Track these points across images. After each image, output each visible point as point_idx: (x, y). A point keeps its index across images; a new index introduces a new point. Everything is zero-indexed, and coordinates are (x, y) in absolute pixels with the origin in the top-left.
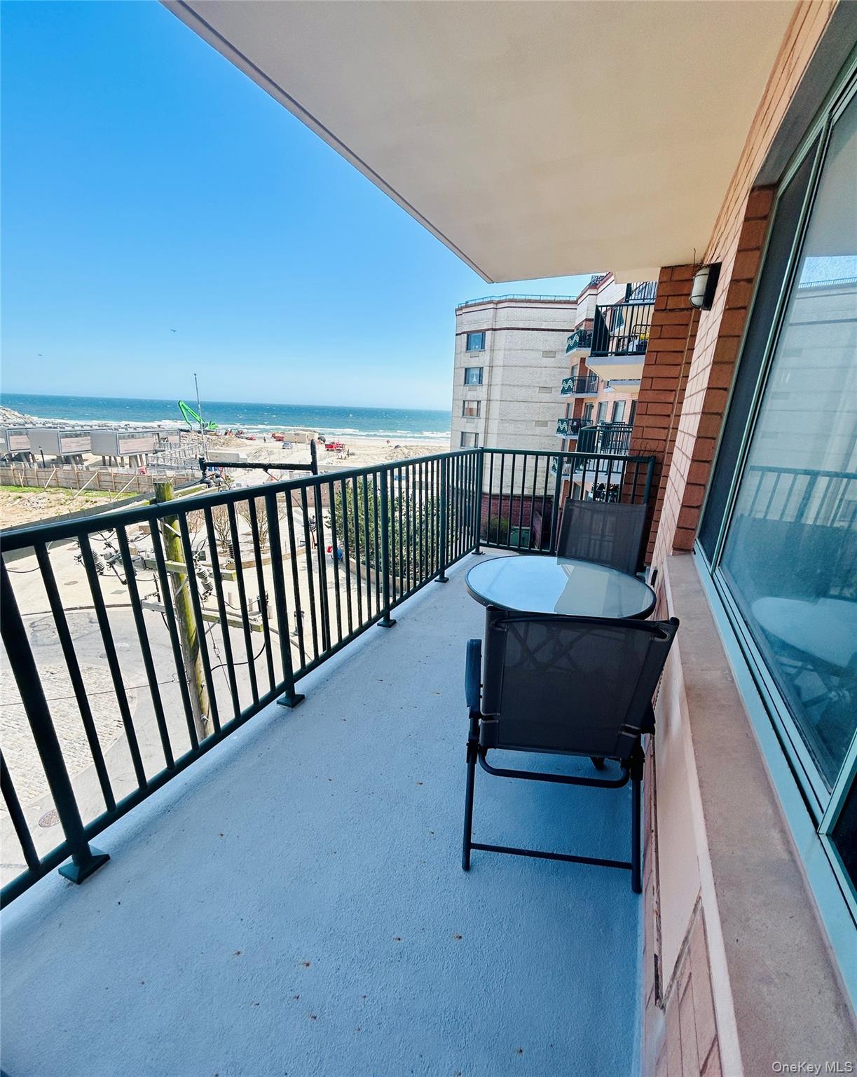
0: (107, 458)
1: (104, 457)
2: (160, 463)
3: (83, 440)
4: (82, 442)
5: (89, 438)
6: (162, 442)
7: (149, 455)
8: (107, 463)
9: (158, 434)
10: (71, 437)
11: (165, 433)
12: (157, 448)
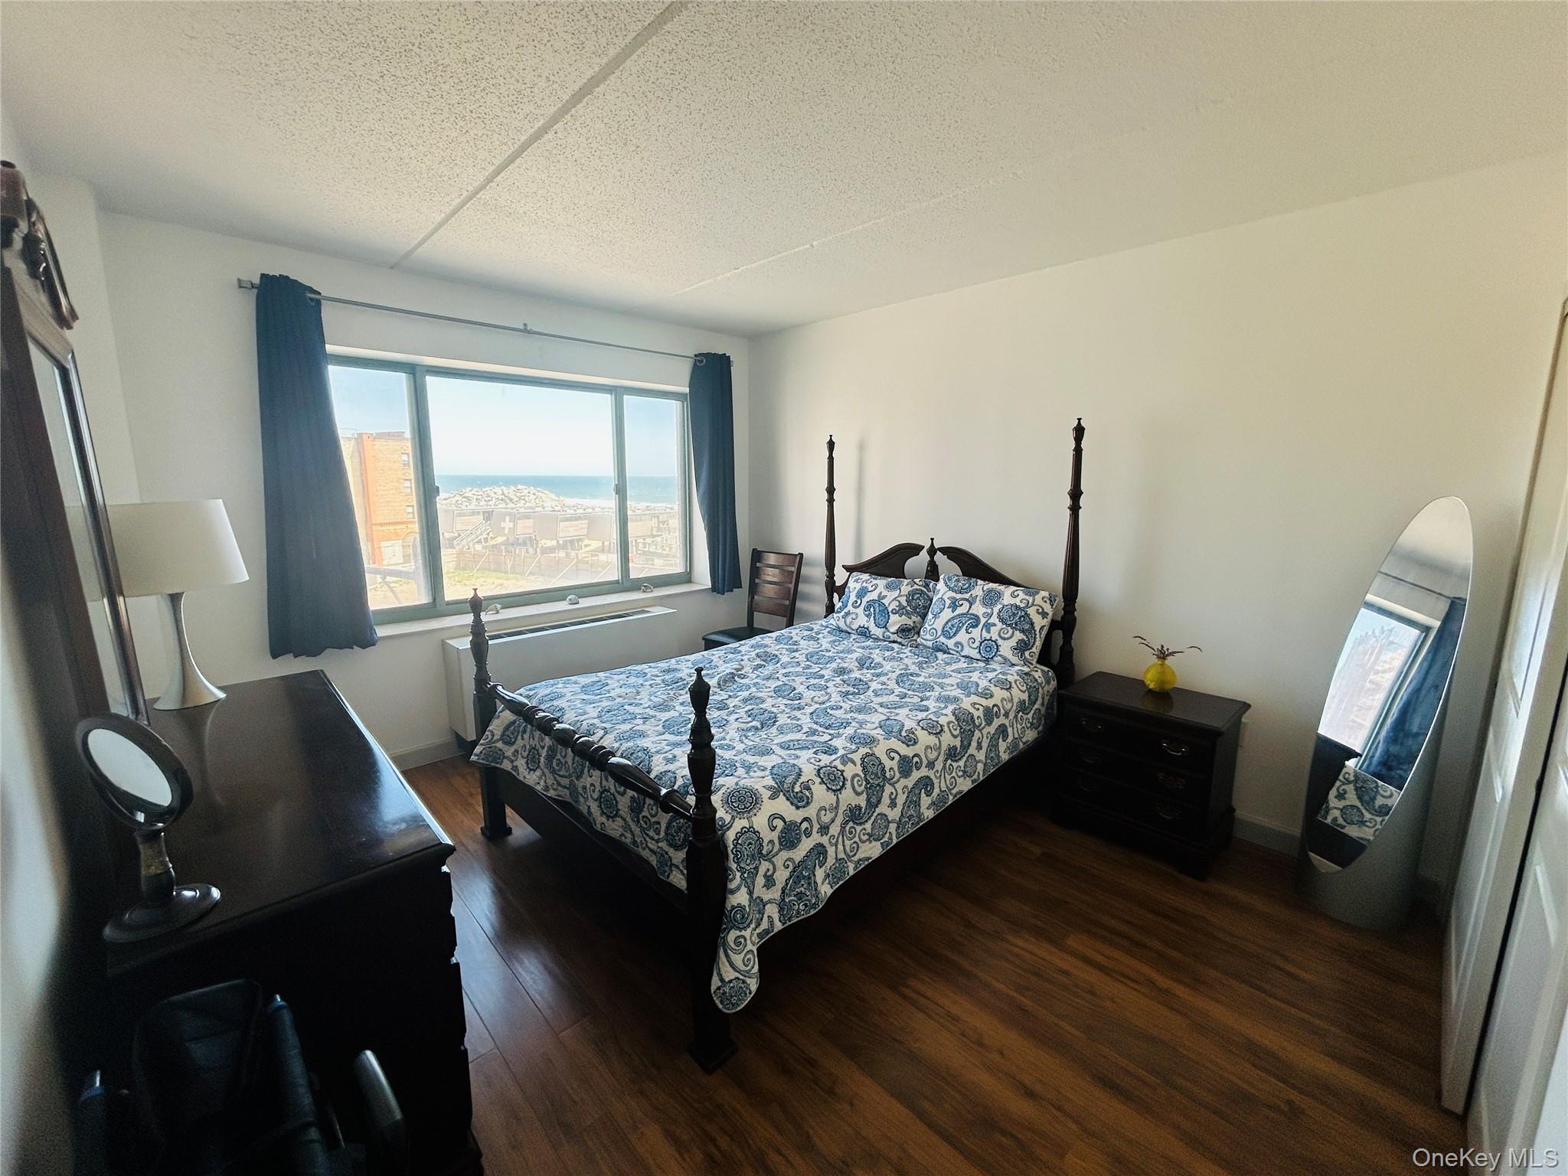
0: (607, 543)
1: (603, 543)
2: (651, 550)
3: (581, 524)
4: (581, 526)
5: (587, 521)
6: (661, 526)
7: (639, 541)
8: (607, 548)
9: (658, 517)
10: (572, 521)
11: (665, 516)
12: (655, 533)
